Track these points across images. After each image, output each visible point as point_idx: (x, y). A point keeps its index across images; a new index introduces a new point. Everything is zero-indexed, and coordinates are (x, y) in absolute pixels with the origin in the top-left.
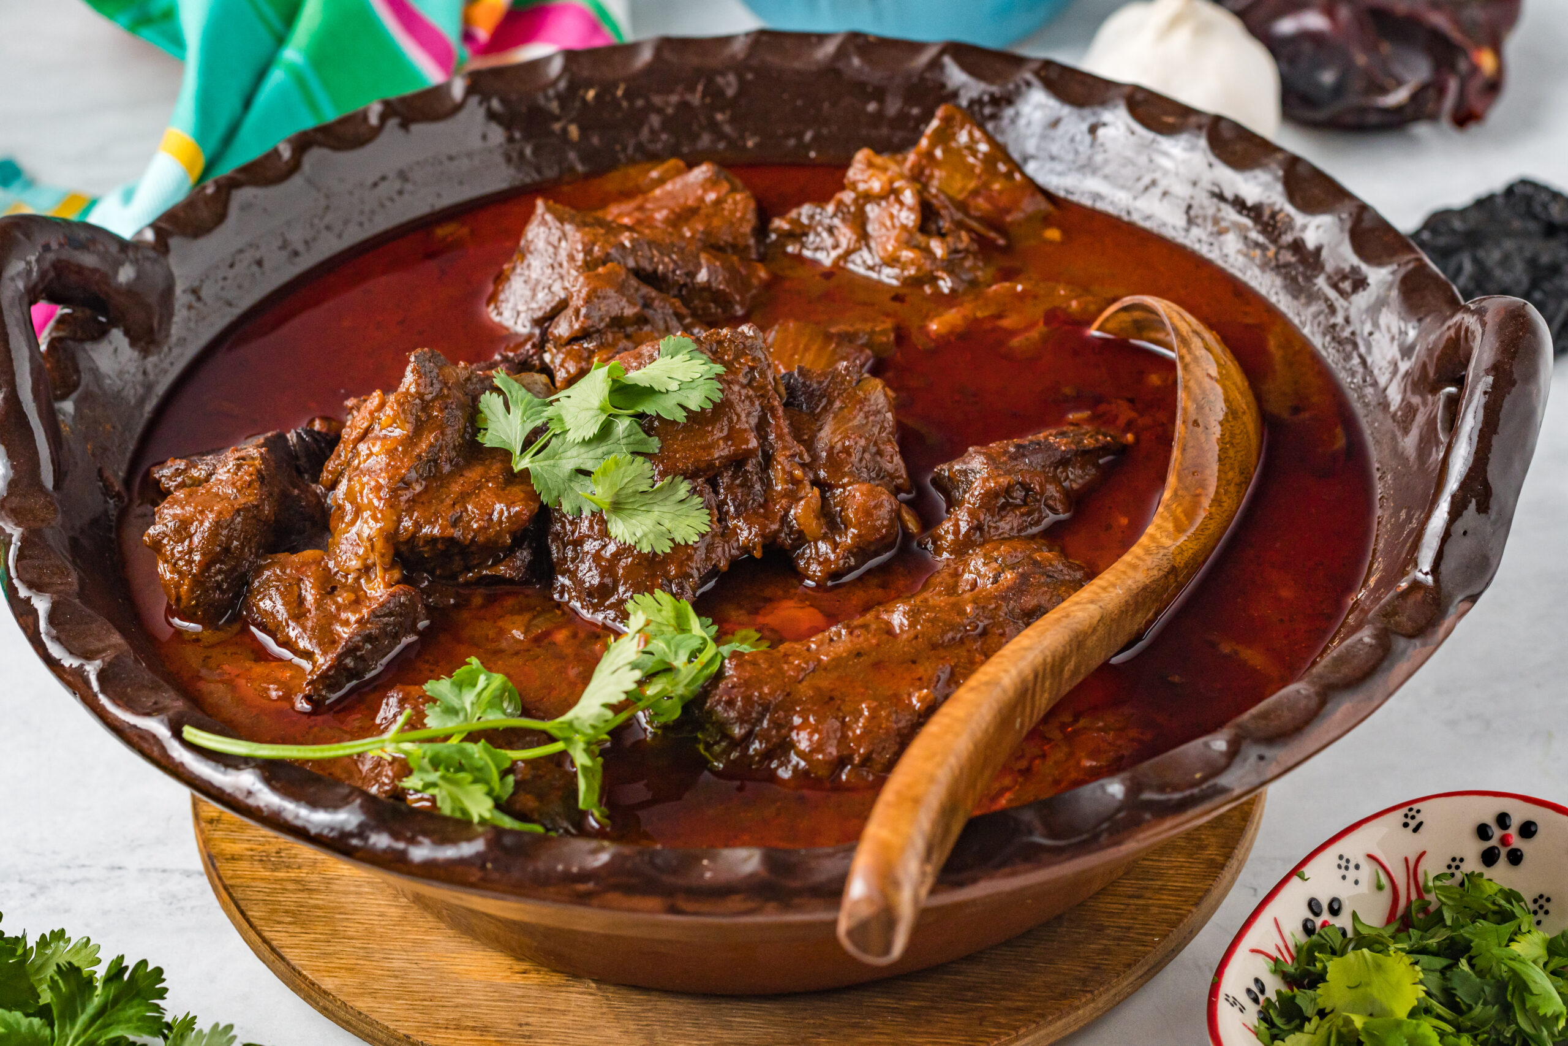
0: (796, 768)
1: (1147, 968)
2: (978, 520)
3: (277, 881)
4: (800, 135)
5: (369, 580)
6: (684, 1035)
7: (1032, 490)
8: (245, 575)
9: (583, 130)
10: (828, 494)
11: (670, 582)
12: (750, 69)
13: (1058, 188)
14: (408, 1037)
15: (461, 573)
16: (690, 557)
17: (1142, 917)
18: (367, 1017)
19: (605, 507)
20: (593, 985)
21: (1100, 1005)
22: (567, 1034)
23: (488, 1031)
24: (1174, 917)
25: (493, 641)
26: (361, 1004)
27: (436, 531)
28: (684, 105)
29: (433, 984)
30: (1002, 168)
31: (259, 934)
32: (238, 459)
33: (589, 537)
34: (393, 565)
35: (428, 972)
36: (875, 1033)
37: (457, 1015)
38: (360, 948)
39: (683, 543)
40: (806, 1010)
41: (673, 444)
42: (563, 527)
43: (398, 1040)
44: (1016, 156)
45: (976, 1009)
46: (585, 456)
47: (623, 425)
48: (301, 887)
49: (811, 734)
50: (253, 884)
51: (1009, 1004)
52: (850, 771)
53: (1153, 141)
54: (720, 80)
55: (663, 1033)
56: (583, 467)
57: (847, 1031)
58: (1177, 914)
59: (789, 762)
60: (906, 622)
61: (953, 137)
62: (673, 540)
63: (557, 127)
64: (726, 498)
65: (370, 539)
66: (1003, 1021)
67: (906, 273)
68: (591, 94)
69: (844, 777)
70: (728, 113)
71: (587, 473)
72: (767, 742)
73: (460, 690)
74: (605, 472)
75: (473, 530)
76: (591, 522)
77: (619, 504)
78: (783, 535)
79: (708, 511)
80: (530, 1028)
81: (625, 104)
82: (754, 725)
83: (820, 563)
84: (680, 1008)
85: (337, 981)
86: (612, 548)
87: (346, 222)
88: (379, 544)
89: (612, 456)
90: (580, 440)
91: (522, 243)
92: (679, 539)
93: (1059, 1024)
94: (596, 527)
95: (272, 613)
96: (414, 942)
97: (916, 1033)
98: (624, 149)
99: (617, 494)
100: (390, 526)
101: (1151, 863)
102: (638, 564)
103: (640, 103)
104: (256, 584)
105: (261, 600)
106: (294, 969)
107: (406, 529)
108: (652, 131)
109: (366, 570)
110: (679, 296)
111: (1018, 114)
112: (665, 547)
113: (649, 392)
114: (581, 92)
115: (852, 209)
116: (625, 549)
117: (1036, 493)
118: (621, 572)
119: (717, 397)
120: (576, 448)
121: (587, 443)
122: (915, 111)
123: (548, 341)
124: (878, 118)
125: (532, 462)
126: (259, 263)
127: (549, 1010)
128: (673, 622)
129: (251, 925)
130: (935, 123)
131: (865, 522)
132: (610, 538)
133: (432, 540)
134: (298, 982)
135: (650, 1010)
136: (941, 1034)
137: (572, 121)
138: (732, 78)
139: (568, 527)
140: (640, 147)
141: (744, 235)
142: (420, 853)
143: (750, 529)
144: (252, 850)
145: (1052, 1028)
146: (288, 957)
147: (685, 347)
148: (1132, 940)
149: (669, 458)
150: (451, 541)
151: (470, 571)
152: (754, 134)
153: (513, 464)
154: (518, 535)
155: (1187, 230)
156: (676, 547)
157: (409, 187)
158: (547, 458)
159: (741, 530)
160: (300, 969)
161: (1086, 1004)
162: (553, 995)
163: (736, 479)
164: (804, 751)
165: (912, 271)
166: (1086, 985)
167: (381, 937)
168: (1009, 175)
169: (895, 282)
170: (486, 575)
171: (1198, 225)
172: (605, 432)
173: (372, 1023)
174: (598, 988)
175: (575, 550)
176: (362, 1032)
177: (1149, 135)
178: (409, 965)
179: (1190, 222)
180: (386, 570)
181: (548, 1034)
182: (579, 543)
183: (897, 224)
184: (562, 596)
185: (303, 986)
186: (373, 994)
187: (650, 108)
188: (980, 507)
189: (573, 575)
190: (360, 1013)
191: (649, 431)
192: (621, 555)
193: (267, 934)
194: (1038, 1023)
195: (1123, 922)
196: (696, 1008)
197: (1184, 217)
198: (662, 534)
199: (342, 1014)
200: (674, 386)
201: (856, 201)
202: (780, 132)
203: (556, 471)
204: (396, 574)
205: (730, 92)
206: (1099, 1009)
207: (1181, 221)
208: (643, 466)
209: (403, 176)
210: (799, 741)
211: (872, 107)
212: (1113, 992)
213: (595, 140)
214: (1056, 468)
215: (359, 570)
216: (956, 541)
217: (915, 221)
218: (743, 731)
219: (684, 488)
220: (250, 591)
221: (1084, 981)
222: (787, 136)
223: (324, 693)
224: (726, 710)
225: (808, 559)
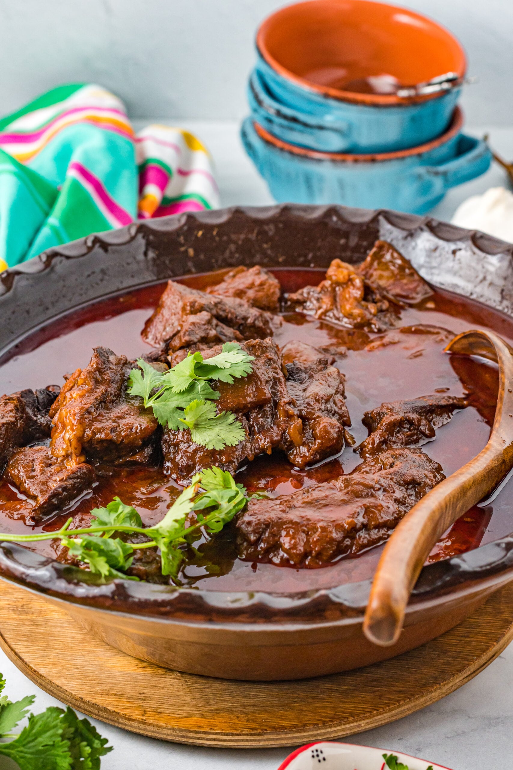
0: (282, 558)
1: (469, 673)
2: (384, 437)
3: (21, 620)
4: (306, 256)
5: (68, 461)
6: (224, 701)
7: (413, 423)
8: (5, 457)
9: (195, 251)
10: (307, 423)
11: (223, 465)
12: (281, 222)
13: (436, 282)
14: (82, 698)
15: (116, 459)
16: (234, 452)
17: (468, 647)
18: (61, 688)
19: (191, 426)
20: (179, 675)
21: (444, 691)
22: (164, 699)
23: (123, 697)
24: (484, 647)
25: (130, 493)
26: (58, 682)
27: (103, 436)
28: (247, 240)
29: (96, 672)
30: (407, 271)
31: (9, 646)
32: (6, 400)
33: (182, 441)
34: (81, 454)
35: (95, 666)
36: (325, 702)
37: (108, 688)
38: (61, 654)
39: (230, 445)
40: (289, 689)
41: (227, 395)
42: (169, 436)
43: (77, 700)
44: (415, 266)
45: (378, 691)
46: (181, 400)
47: (201, 384)
48: (33, 623)
49: (291, 540)
50: (8, 621)
51: (396, 689)
52: (310, 559)
53: (485, 257)
54: (266, 228)
55: (214, 699)
56: (180, 406)
57: (310, 700)
58: (486, 646)
59: (279, 554)
60: (343, 485)
61: (383, 256)
62: (225, 444)
63: (183, 249)
64: (253, 423)
65: (69, 440)
66: (392, 697)
67: (355, 321)
68: (200, 233)
69: (307, 563)
70: (270, 244)
71: (182, 409)
72: (268, 543)
73: (109, 514)
74: (191, 409)
75: (122, 436)
76: (183, 434)
77: (197, 425)
78: (282, 443)
79: (244, 430)
80: (145, 695)
81: (217, 239)
82: (261, 535)
83: (301, 457)
84: (224, 687)
85: (47, 670)
86: (193, 447)
87: (73, 294)
88: (74, 443)
89: (195, 401)
90: (179, 392)
91: (160, 302)
92: (228, 444)
93: (422, 700)
94: (186, 437)
95: (18, 476)
96: (89, 651)
97: (346, 702)
98: (217, 261)
99: (197, 420)
100: (80, 434)
101: (473, 620)
102: (206, 455)
103: (225, 238)
104: (11, 462)
105: (13, 470)
106: (26, 663)
107: (88, 435)
108: (231, 253)
109: (67, 456)
110: (238, 329)
111: (416, 245)
112: (221, 447)
113: (215, 368)
114: (195, 232)
115: (330, 289)
116: (200, 448)
117: (416, 425)
118: (197, 459)
119: (250, 371)
120: (177, 396)
121: (181, 393)
122: (365, 243)
123: (170, 349)
124: (345, 247)
125: (154, 403)
126: (28, 312)
127: (156, 686)
128: (222, 484)
129: (6, 641)
130: (374, 250)
131: (325, 436)
132: (192, 442)
133: (101, 441)
134: (28, 670)
135: (208, 688)
136: (359, 703)
137: (190, 247)
138: (272, 227)
139: (172, 437)
140: (224, 260)
141: (274, 302)
142: (81, 591)
143: (265, 439)
144: (9, 605)
145: (417, 702)
146: (23, 657)
147: (235, 348)
148: (462, 658)
149: (224, 402)
150: (111, 441)
151: (121, 458)
152: (282, 255)
153: (145, 405)
154: (146, 440)
155: (501, 302)
156: (227, 447)
157: (106, 277)
158: (162, 401)
159: (261, 440)
160: (29, 663)
161: (436, 690)
162: (158, 679)
163: (259, 414)
164: (286, 549)
165: (359, 320)
166: (437, 681)
167: (72, 648)
168: (412, 275)
169: (350, 326)
170: (128, 461)
171: (507, 299)
172: (191, 388)
173: (64, 691)
174: (182, 676)
175: (175, 448)
176: (59, 696)
177: (482, 255)
178: (84, 663)
179: (503, 298)
180: (77, 456)
181: (154, 698)
182: (177, 445)
183: (352, 296)
184: (167, 472)
185: (30, 673)
186: (65, 677)
187: (230, 241)
188: (385, 431)
189: (173, 461)
190: (58, 686)
191: (215, 388)
192: (198, 451)
193: (13, 646)
194: (410, 699)
195: (458, 649)
196: (232, 687)
197: (500, 296)
198: (219, 441)
199: (49, 687)
200: (228, 365)
201: (331, 285)
202: (296, 254)
203: (166, 407)
204: (83, 459)
205: (271, 233)
206: (443, 693)
207: (498, 298)
208: (210, 406)
209: (103, 272)
210: (284, 544)
211: (342, 241)
212: (451, 684)
213: (202, 257)
214: (427, 414)
215: (63, 456)
216: (373, 448)
217: (361, 295)
218: (255, 538)
219: (231, 418)
220: (8, 466)
221: (436, 678)
222: (299, 256)
223: (41, 516)
224: (247, 527)
225: (295, 455)
